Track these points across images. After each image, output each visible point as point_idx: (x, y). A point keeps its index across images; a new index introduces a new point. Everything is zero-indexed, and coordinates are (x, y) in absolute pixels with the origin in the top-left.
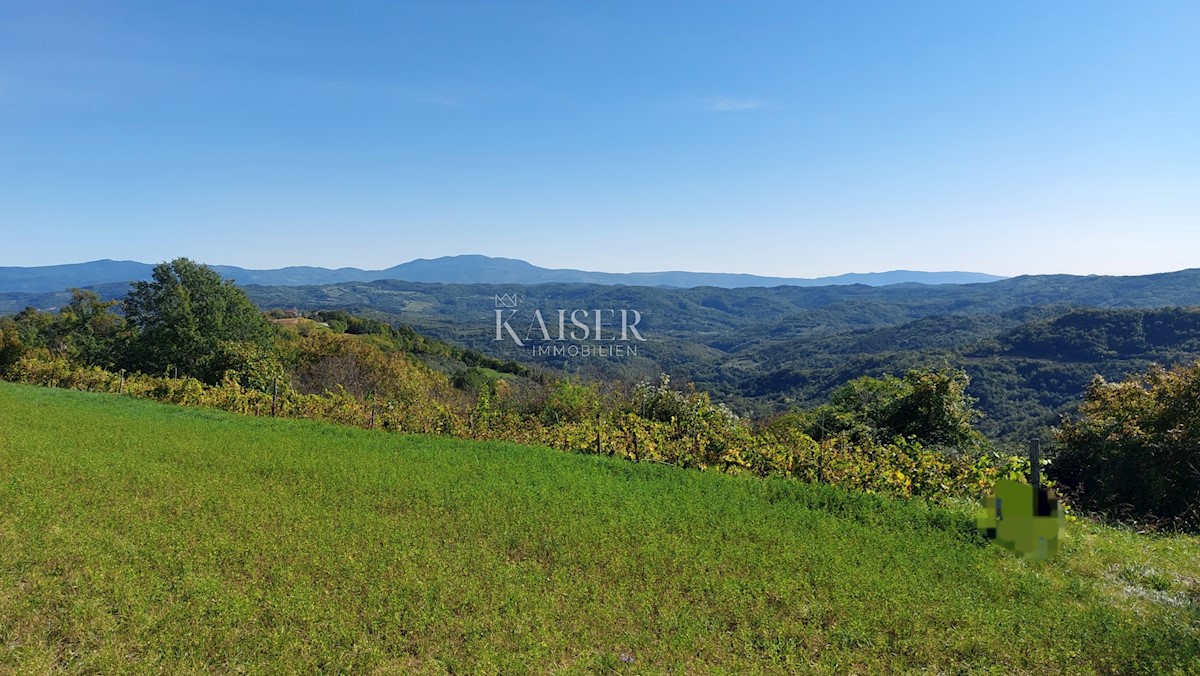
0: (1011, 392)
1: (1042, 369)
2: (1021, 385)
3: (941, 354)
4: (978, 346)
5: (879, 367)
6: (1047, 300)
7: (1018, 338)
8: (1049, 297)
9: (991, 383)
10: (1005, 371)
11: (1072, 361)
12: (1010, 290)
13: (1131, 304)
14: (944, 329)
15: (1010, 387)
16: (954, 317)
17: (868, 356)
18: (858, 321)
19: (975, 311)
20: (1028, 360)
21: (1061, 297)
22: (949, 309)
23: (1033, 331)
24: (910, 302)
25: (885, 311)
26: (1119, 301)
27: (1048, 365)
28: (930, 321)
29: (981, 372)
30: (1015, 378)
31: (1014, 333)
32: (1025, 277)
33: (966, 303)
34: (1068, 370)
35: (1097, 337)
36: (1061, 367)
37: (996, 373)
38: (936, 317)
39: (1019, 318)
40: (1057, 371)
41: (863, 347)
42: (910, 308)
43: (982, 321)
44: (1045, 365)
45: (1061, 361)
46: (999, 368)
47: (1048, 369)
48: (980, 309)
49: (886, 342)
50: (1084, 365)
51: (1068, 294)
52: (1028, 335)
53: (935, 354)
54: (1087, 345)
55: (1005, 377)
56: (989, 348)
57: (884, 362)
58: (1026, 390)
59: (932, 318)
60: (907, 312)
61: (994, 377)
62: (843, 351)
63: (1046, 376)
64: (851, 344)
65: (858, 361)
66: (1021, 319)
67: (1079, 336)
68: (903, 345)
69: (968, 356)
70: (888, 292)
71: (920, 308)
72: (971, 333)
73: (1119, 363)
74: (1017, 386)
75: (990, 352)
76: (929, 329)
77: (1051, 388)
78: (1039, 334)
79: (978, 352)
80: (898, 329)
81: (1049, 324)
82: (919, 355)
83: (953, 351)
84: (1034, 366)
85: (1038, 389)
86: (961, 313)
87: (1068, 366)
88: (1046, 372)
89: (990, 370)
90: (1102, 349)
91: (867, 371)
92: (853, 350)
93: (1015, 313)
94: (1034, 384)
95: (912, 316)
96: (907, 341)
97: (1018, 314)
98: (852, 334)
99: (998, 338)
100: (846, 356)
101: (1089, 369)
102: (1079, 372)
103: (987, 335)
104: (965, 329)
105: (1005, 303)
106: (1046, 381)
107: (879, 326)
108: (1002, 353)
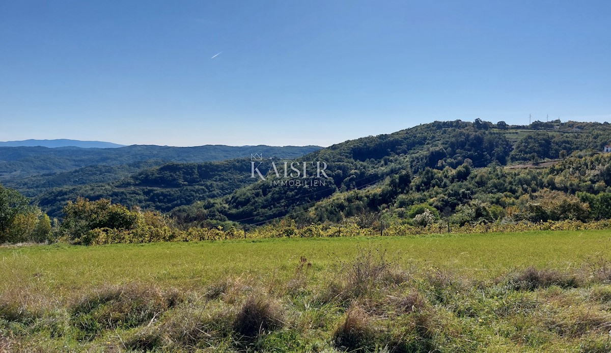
0: (141, 204)
1: (156, 192)
2: (146, 200)
3: (102, 186)
4: (122, 182)
5: (66, 195)
6: (147, 158)
7: (143, 177)
8: (149, 156)
9: (131, 200)
10: (138, 194)
11: (169, 188)
12: (129, 152)
13: (185, 160)
14: (98, 173)
15: (140, 202)
16: (104, 166)
17: (59, 189)
18: (43, 168)
19: (111, 163)
20: (149, 188)
21: (154, 156)
22: (98, 162)
23: (149, 174)
24: (74, 158)
25: (60, 163)
26: (180, 158)
27: (158, 190)
28: (91, 169)
29: (126, 195)
30: (142, 197)
31: (140, 175)
32: (135, 146)
33: (107, 159)
34: (167, 192)
35: (179, 176)
36: (164, 190)
37: (133, 195)
38: (94, 166)
39: (137, 167)
40: (162, 193)
41: (50, 184)
42: (75, 161)
43: (119, 168)
44: (156, 190)
45: (163, 187)
46: (134, 193)
47: (158, 192)
48: (114, 162)
49: (65, 181)
50: (174, 189)
51: (157, 154)
52: (147, 176)
53: (99, 186)
54: (175, 180)
55: (138, 197)
56: (128, 182)
57: (69, 192)
58: (148, 203)
59: (91, 166)
60: (73, 163)
61: (132, 197)
62: (37, 187)
63: (158, 195)
64: (42, 182)
65: (53, 192)
66: (138, 167)
67: (171, 176)
68: (75, 182)
69: (117, 187)
70: (59, 151)
71: (81, 161)
72: (113, 175)
73: (189, 188)
74: (144, 202)
75: (128, 184)
76: (90, 173)
77: (160, 201)
78: (153, 175)
79: (122, 185)
80: (71, 173)
81: (157, 170)
82: (90, 188)
83: (109, 184)
84: (151, 191)
85: (154, 202)
86: (104, 164)
87: (167, 190)
88: (158, 194)
89: (130, 194)
90: (181, 181)
91: (59, 198)
92: (44, 185)
93: (135, 164)
94: (152, 199)
95: (76, 165)
96: (77, 179)
97: (136, 165)
98: (42, 176)
99: (132, 177)
100: (39, 189)
101: (177, 191)
102: (172, 193)
103: (124, 175)
104: (110, 172)
105: (127, 159)
106: (158, 198)
107: (58, 171)
108: (135, 185)
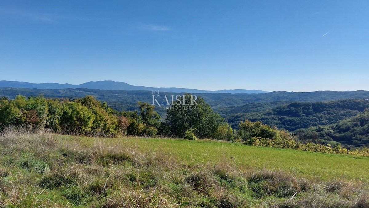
0: (277, 126)
1: (285, 119)
2: (280, 124)
3: (256, 114)
4: (267, 112)
5: (239, 118)
6: (281, 99)
7: (278, 110)
8: (282, 98)
9: (271, 123)
10: (275, 119)
11: (293, 117)
12: (271, 96)
13: (304, 101)
14: (255, 107)
15: (277, 124)
16: (258, 103)
17: (236, 115)
18: (229, 104)
19: (262, 102)
20: (281, 116)
21: (285, 98)
22: (255, 101)
23: (282, 108)
24: (243, 99)
25: (237, 101)
26: (301, 99)
27: (287, 118)
28: (251, 104)
29: (269, 120)
30: (278, 122)
31: (277, 108)
32: (274, 92)
33: (260, 99)
34: (292, 119)
35: (300, 110)
36: (290, 118)
37: (272, 120)
38: (253, 103)
40: (289, 120)
41: (232, 112)
42: (243, 100)
43: (265, 105)
44: (286, 118)
45: (290, 117)
46: (273, 119)
47: (287, 119)
49: (239, 110)
50: (296, 118)
51: (287, 97)
52: (281, 109)
53: (255, 114)
54: (297, 112)
55: (275, 121)
56: (270, 113)
58: (281, 125)
59: (251, 103)
60: (243, 101)
61: (272, 121)
62: (226, 113)
63: (287, 121)
64: (229, 111)
65: (233, 116)
66: (276, 104)
67: (295, 110)
68: (243, 111)
69: (264, 115)
70: (237, 95)
71: (246, 100)
72: (262, 108)
73: (306, 117)
74: (279, 124)
75: (270, 114)
76: (251, 107)
77: (288, 125)
78: (284, 109)
79: (267, 114)
80: (242, 107)
81: (286, 106)
82: (251, 115)
83: (260, 113)
84: (283, 118)
85: (285, 125)
86: (258, 102)
87: (292, 118)
88: (287, 120)
90: (301, 113)
91: (236, 119)
93: (274, 103)
94: (283, 123)
96: (245, 110)
97: (275, 103)
98: (229, 108)
99: (272, 110)
100: (227, 114)
101: (298, 119)
102: (296, 120)
103: (268, 109)
105: (270, 99)
106: (287, 123)
107: (236, 105)
108: (274, 114)
